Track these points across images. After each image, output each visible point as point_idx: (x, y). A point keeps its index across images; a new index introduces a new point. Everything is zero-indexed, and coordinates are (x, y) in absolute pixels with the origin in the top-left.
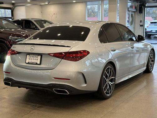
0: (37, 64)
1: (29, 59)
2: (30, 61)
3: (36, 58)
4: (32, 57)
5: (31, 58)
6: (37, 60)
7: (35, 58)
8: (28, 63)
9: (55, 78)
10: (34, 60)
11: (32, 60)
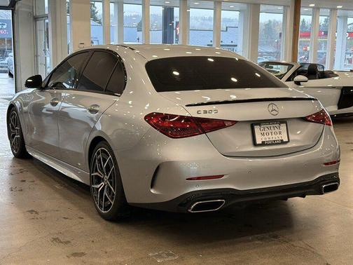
0: (282, 142)
1: (263, 134)
2: (266, 138)
3: (277, 131)
4: (266, 129)
5: (265, 132)
6: (280, 133)
7: (273, 131)
8: (263, 144)
9: (326, 164)
10: (274, 136)
11: (270, 136)
